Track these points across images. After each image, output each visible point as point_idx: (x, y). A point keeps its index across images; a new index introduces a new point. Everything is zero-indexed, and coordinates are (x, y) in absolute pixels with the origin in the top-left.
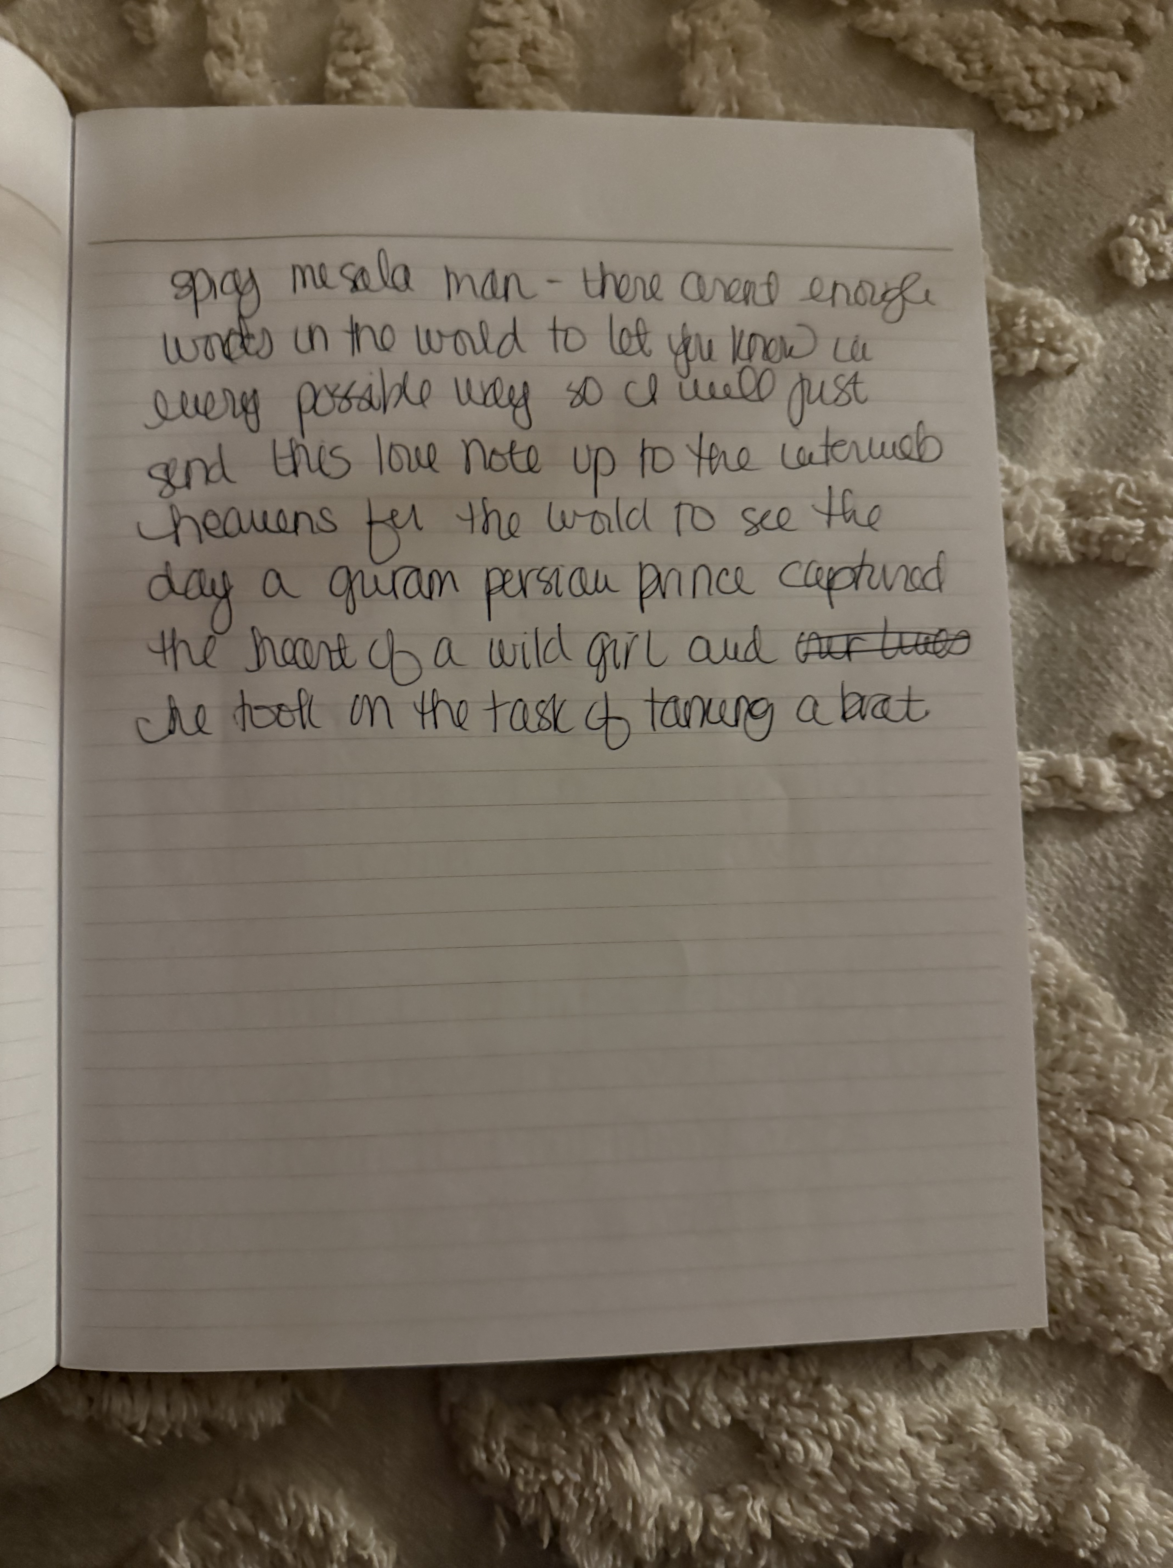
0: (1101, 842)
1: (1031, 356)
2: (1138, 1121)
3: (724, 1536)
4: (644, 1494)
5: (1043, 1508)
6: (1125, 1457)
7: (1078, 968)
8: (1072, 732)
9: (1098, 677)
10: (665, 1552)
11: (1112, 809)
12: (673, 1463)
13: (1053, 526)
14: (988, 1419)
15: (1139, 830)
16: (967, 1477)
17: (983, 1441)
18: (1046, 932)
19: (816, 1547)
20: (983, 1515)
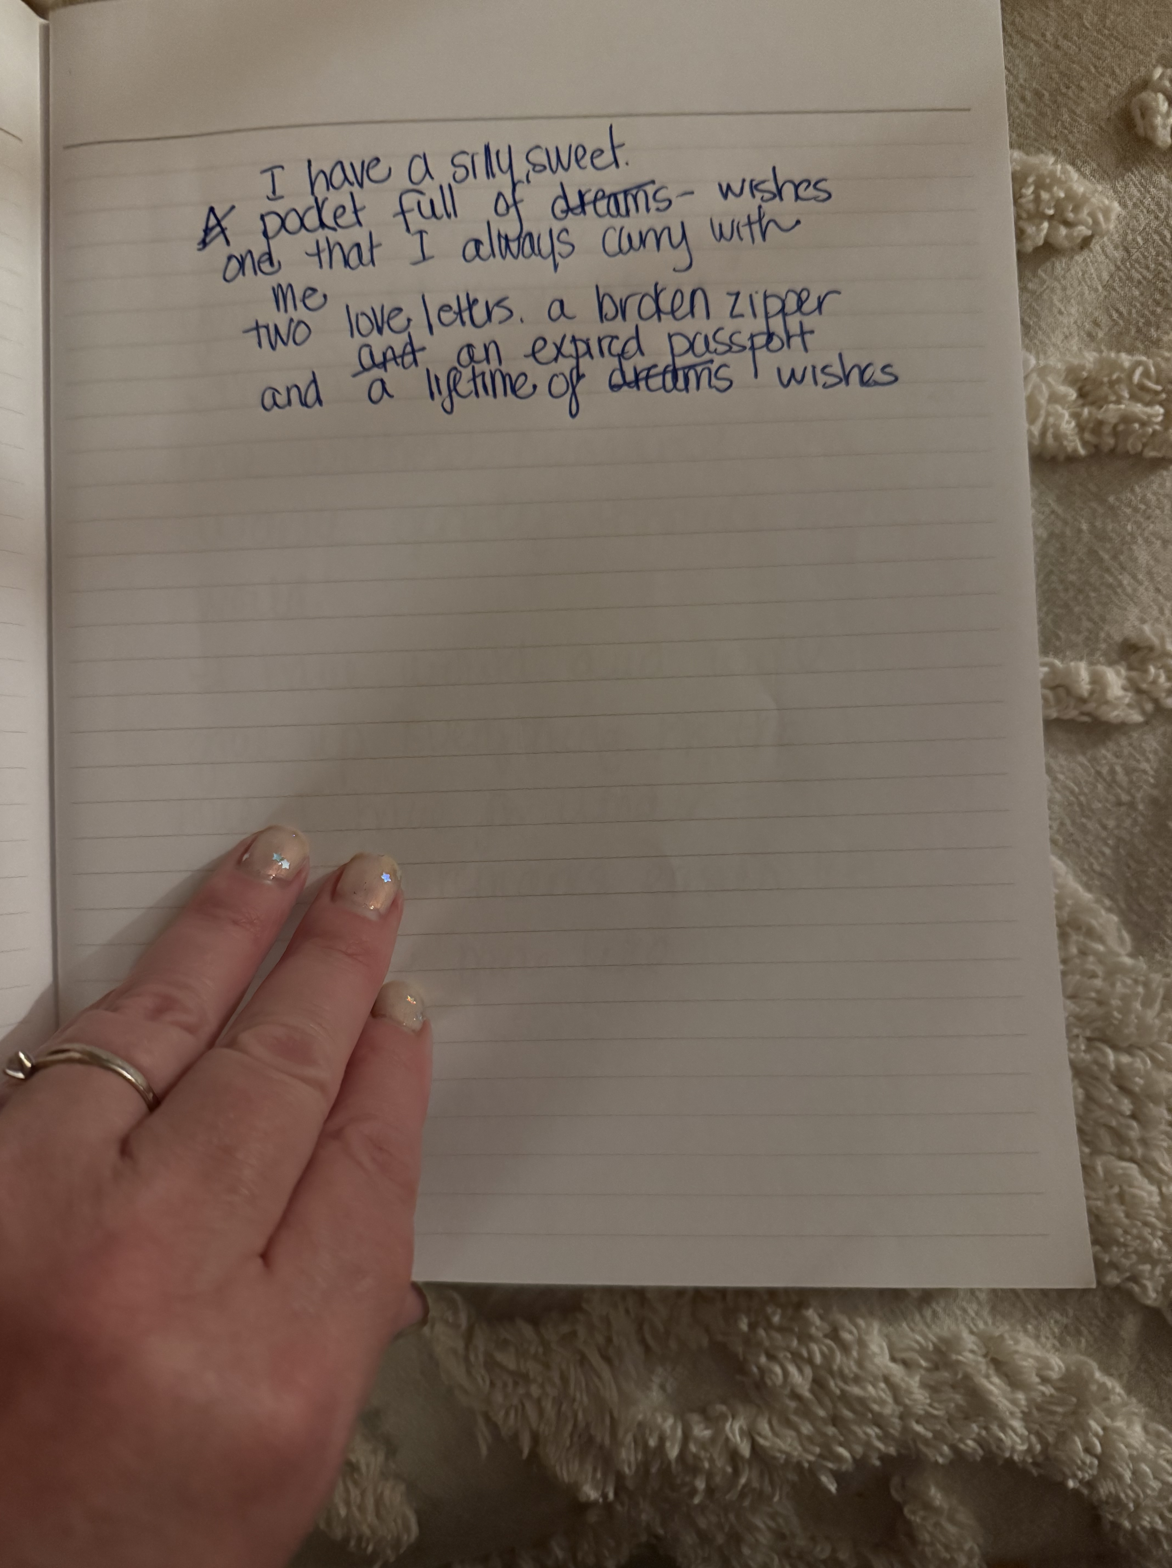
0: (1109, 755)
1: (1039, 230)
2: (1141, 1049)
3: (703, 1454)
4: (622, 1411)
5: (1033, 1439)
6: (1118, 1389)
7: (1080, 889)
8: (1079, 639)
9: (1111, 580)
10: (644, 1467)
11: (1119, 720)
13: (1061, 416)
14: (975, 1348)
15: (1151, 743)
16: (952, 1405)
17: (969, 1370)
19: (798, 1468)
20: (970, 1443)
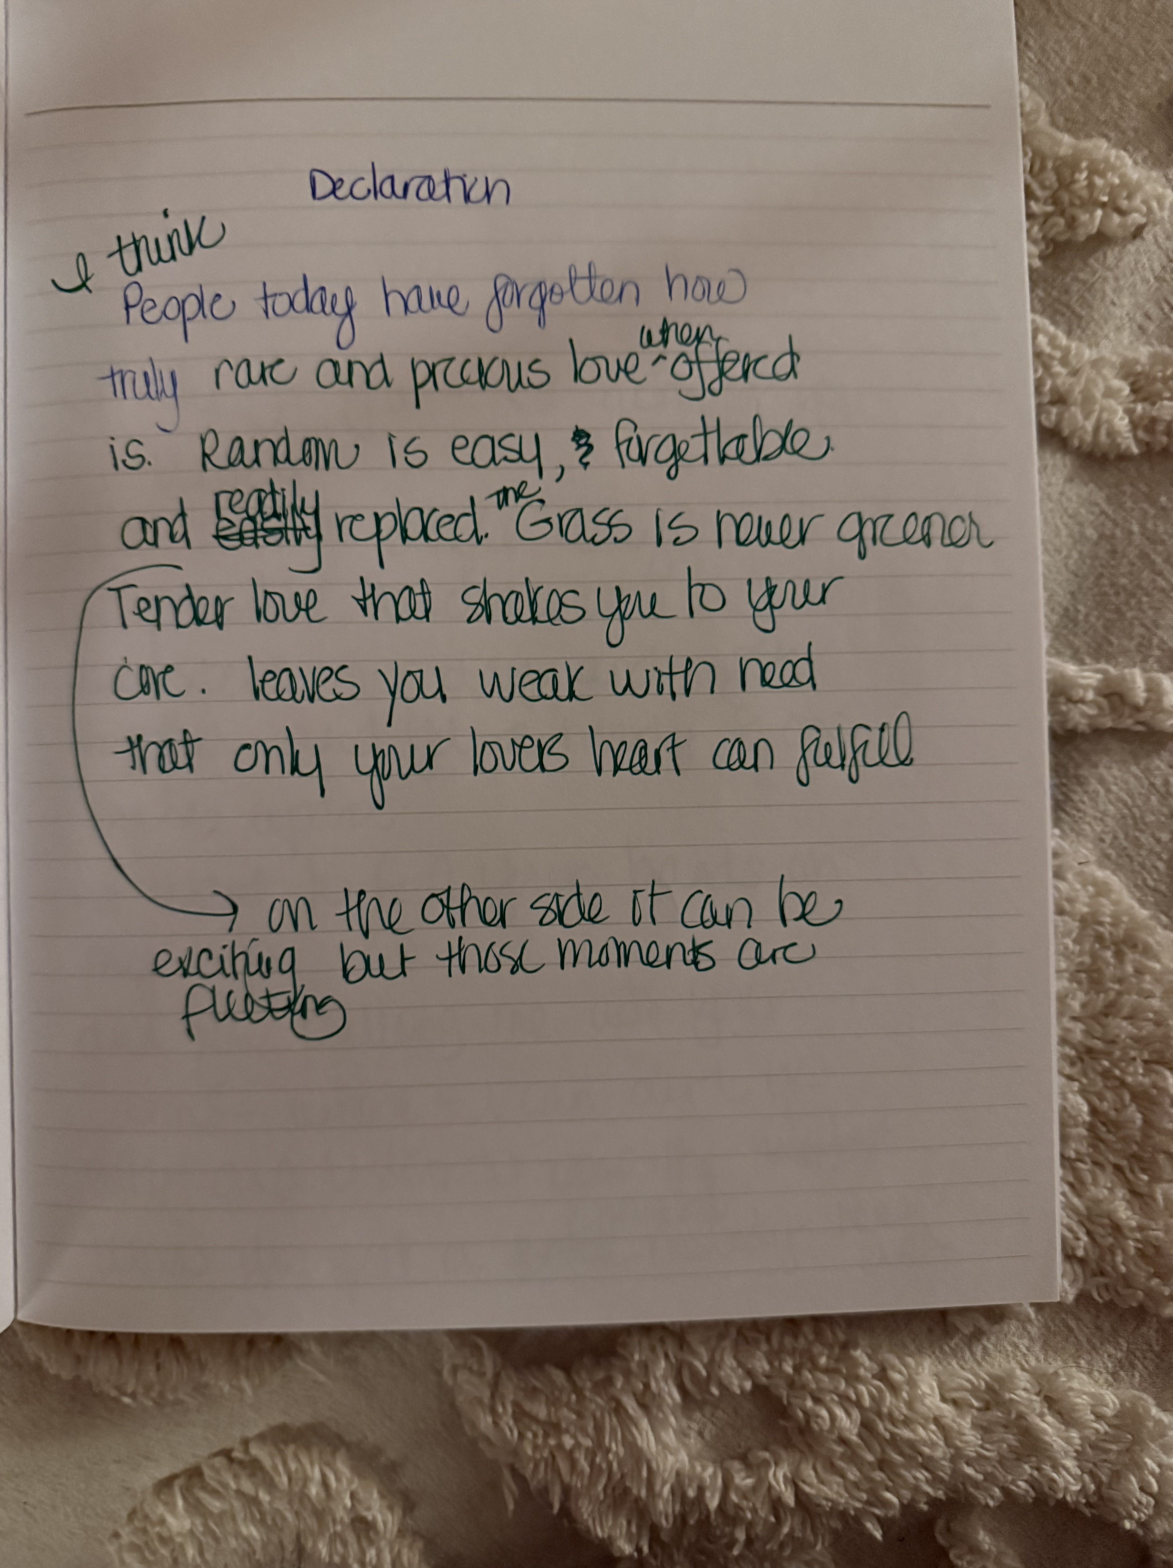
0: (1163, 766)
1: (1092, 217)
3: (744, 1503)
4: (659, 1459)
5: (1086, 1478)
7: (1136, 905)
10: (682, 1519)
12: (690, 1427)
13: (1115, 412)
14: (1028, 1386)
16: (1005, 1446)
17: (1023, 1409)
18: (1101, 865)
19: (843, 1515)
20: (1022, 1484)
